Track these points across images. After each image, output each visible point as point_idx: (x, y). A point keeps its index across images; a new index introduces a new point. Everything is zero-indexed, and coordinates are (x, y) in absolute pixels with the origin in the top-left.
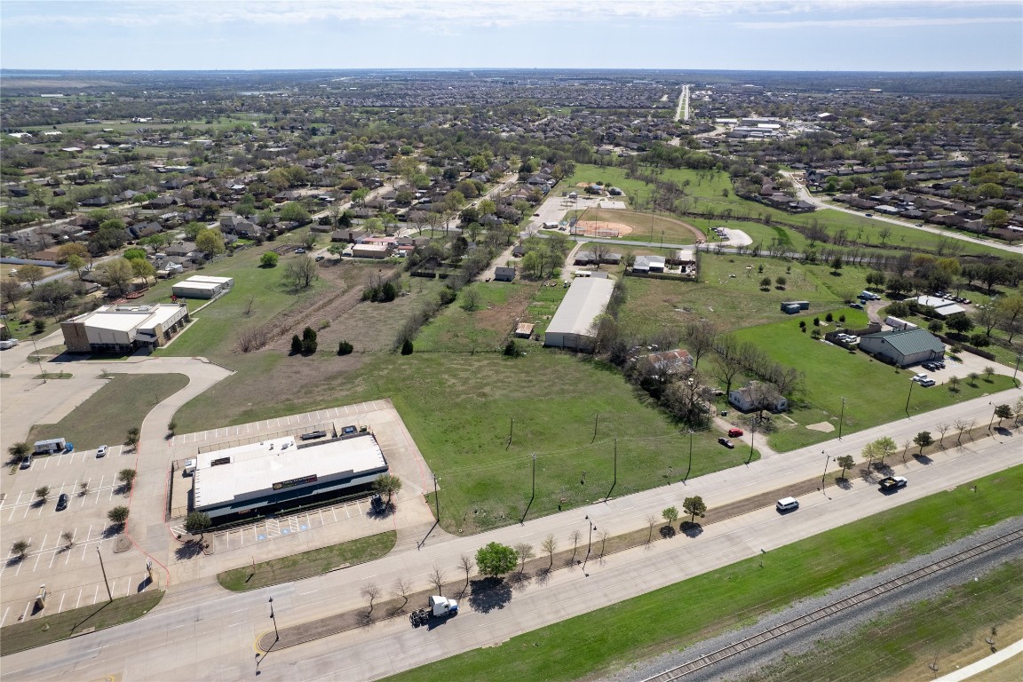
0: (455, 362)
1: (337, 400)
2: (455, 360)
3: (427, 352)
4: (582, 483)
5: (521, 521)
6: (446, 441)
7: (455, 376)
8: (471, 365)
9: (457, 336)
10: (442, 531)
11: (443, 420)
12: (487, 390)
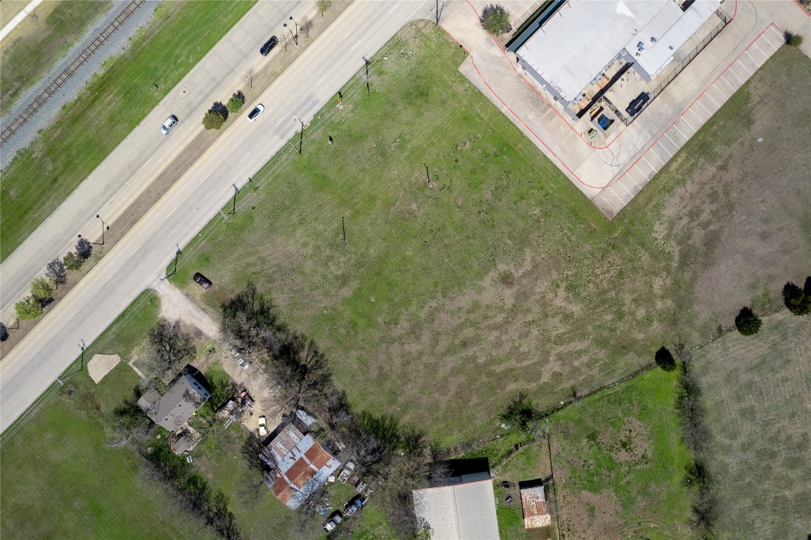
0: (585, 359)
1: (669, 190)
2: (589, 365)
3: (637, 373)
4: (331, 139)
5: (367, 63)
6: (496, 155)
7: (567, 317)
8: (559, 357)
9: (624, 445)
10: (428, 18)
11: (522, 198)
12: (509, 295)
